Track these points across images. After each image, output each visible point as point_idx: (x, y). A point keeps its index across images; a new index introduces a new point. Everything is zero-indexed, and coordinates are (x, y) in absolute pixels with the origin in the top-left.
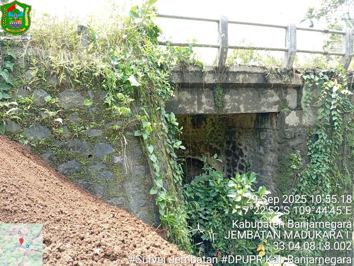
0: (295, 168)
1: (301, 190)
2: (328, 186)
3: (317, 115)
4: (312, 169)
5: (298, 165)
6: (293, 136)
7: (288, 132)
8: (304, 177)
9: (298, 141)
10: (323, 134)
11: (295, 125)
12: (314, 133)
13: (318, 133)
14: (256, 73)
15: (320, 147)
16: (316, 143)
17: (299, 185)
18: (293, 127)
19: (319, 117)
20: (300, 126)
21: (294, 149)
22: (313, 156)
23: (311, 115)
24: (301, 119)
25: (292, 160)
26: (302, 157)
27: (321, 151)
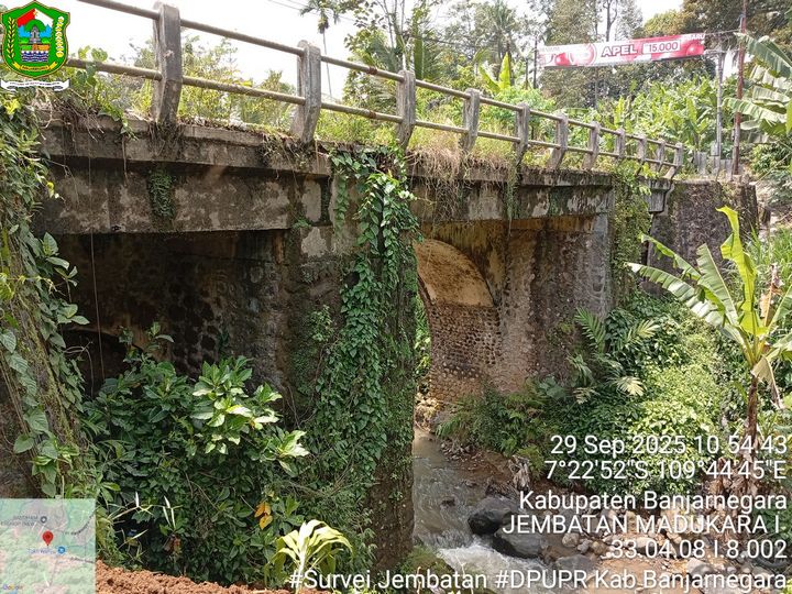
0: (320, 339)
1: (332, 379)
2: (377, 367)
3: (357, 236)
4: (348, 338)
5: (325, 333)
6: (316, 278)
7: (308, 269)
8: (335, 354)
9: (325, 287)
10: (368, 271)
11: (320, 256)
12: (351, 270)
13: (359, 269)
14: (243, 145)
15: (363, 295)
16: (355, 289)
17: (328, 371)
18: (315, 259)
19: (361, 240)
20: (327, 257)
21: (318, 304)
22: (351, 314)
23: (347, 235)
24: (329, 244)
25: (314, 324)
26: (332, 316)
27: (364, 303)
